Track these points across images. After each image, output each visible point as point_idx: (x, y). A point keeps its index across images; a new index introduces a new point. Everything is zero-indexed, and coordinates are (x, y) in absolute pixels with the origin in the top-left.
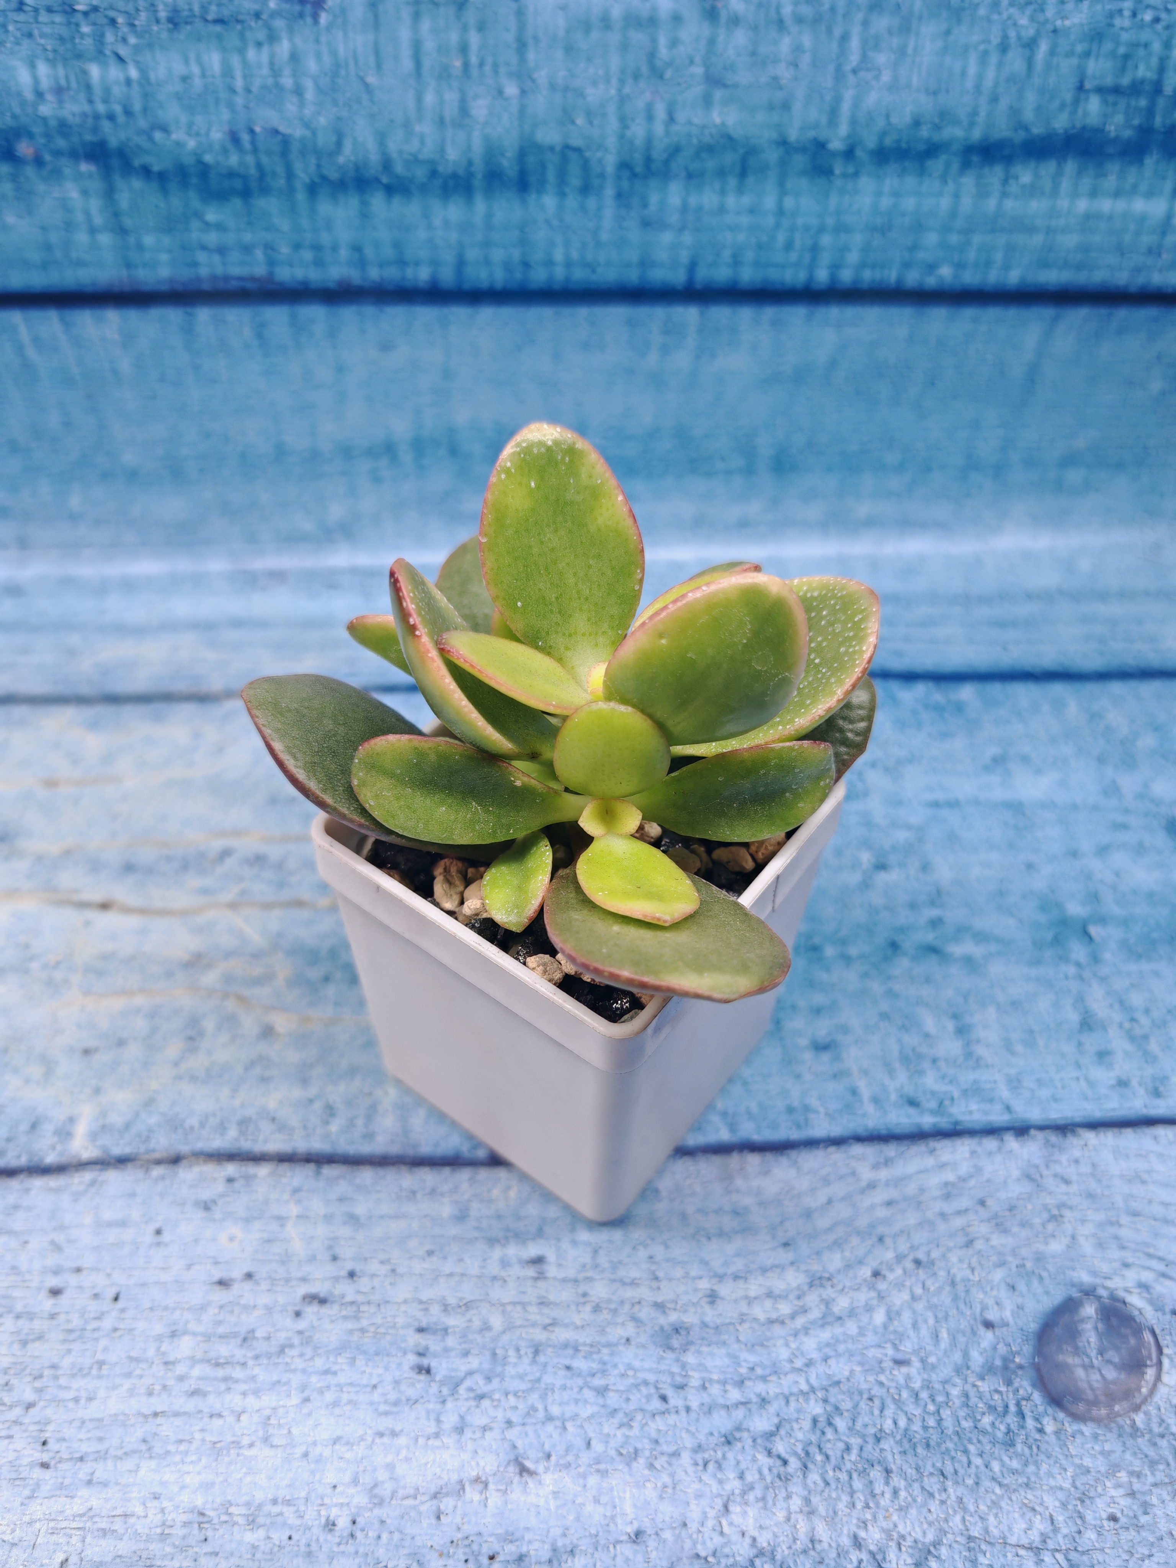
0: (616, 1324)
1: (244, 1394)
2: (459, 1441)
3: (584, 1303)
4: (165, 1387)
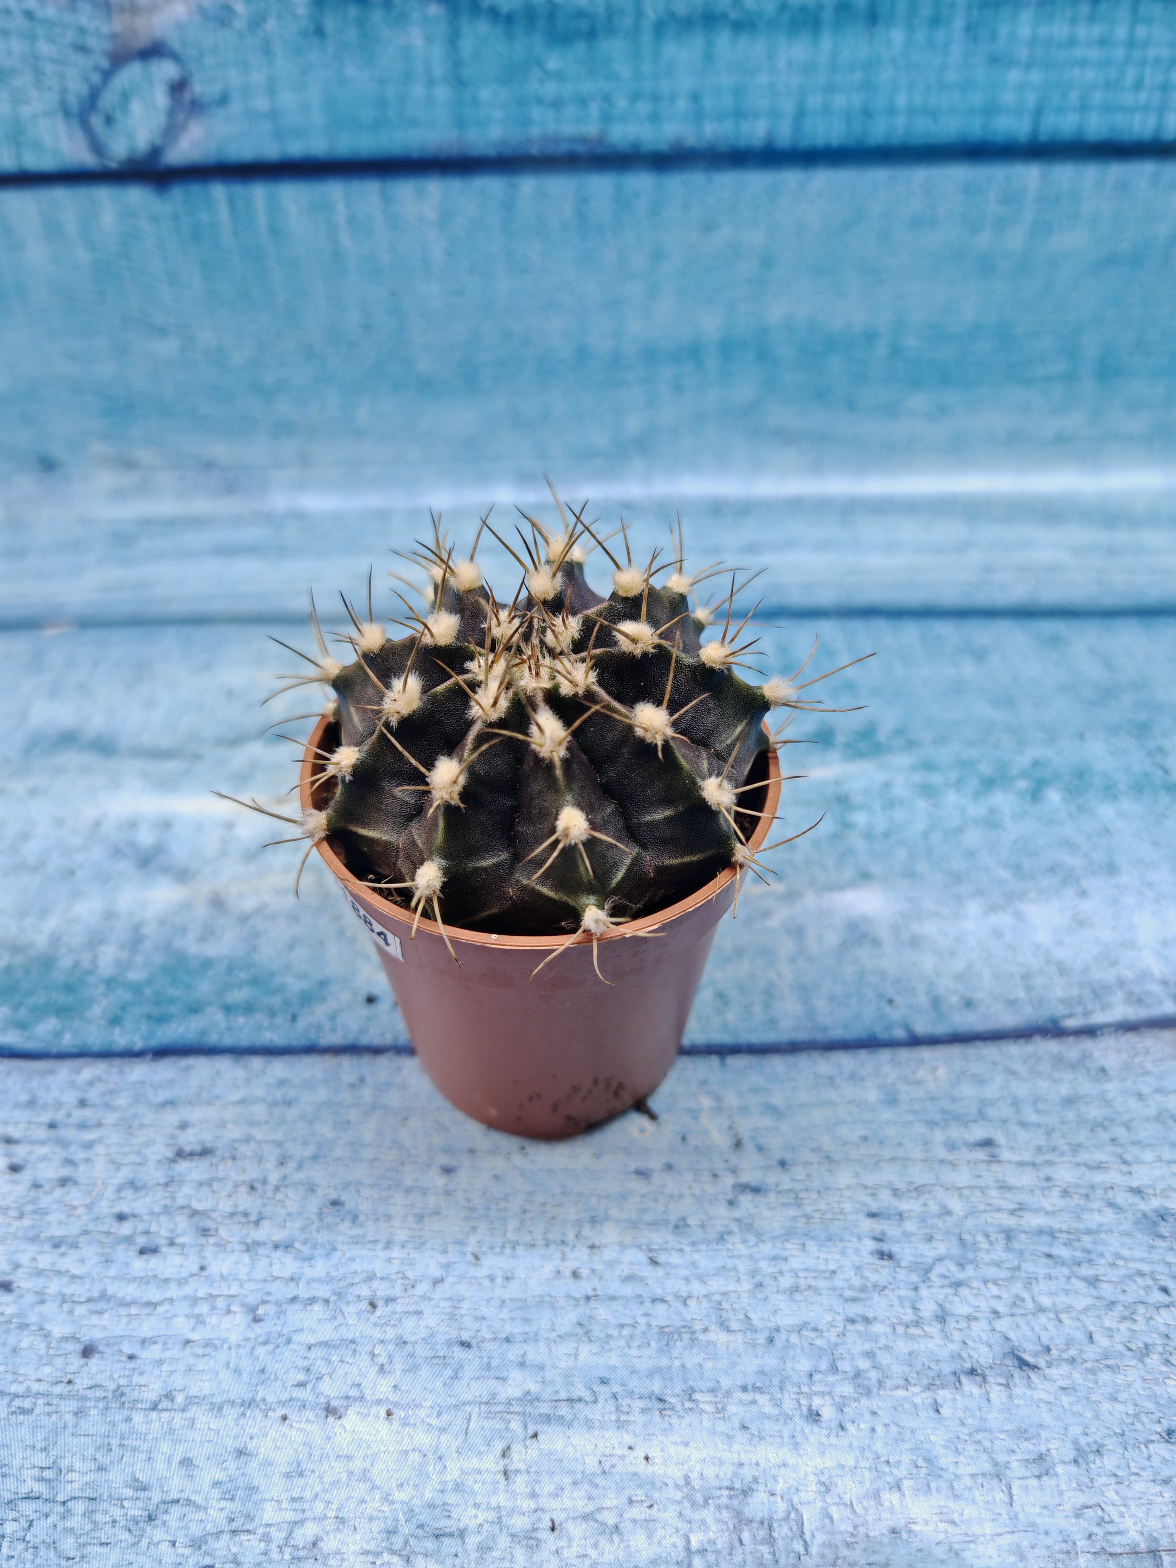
0: (1092, 1210)
1: (687, 1280)
2: (943, 1331)
3: (1049, 1188)
4: (593, 1271)
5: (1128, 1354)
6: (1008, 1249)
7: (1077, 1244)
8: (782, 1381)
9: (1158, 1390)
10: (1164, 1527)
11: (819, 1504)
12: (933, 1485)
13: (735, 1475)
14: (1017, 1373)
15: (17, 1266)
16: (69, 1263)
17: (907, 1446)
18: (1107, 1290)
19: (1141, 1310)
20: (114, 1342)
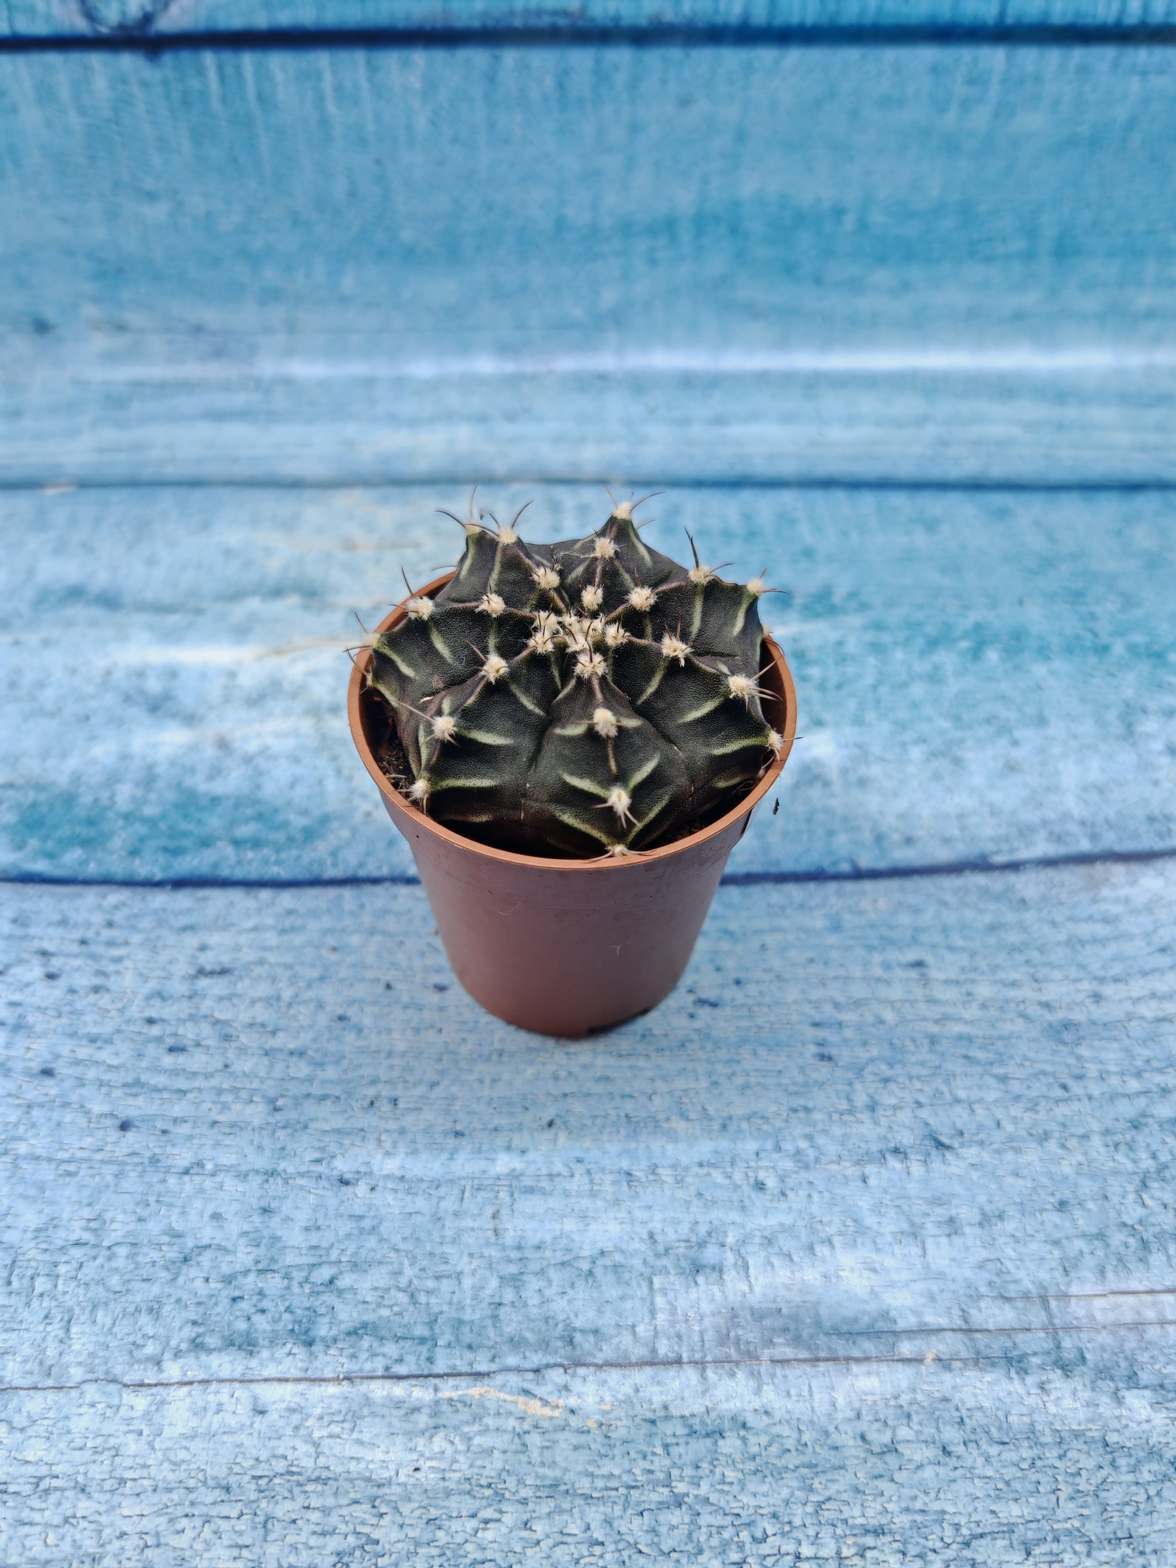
0: (1005, 1020)
1: (652, 1080)
2: (872, 1118)
3: (970, 1002)
5: (1030, 1138)
6: (931, 1051)
7: (991, 1047)
8: (732, 1158)
9: (1053, 1169)
10: (1052, 1278)
11: (762, 1254)
12: (859, 1240)
13: (692, 1230)
14: (934, 1152)
15: (57, 1056)
16: (105, 1055)
17: (838, 1209)
18: (1016, 1087)
19: (1043, 1103)
20: (148, 1119)
